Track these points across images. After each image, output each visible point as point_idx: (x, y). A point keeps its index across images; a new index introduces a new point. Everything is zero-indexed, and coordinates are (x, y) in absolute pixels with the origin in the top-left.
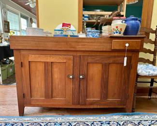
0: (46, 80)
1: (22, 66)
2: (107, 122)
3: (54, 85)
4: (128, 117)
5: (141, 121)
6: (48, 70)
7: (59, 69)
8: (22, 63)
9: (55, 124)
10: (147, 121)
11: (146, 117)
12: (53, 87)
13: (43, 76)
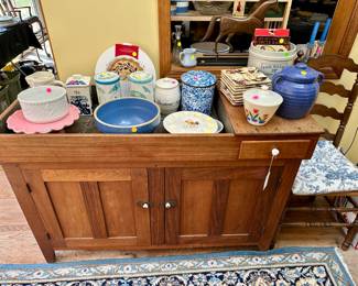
0: (90, 211)
1: (30, 191)
2: (219, 274)
3: (109, 217)
4: (260, 259)
5: (283, 268)
6: (91, 195)
7: (118, 192)
8: (28, 185)
9: (120, 283)
10: (294, 268)
11: (294, 259)
12: (109, 221)
13: (83, 206)
